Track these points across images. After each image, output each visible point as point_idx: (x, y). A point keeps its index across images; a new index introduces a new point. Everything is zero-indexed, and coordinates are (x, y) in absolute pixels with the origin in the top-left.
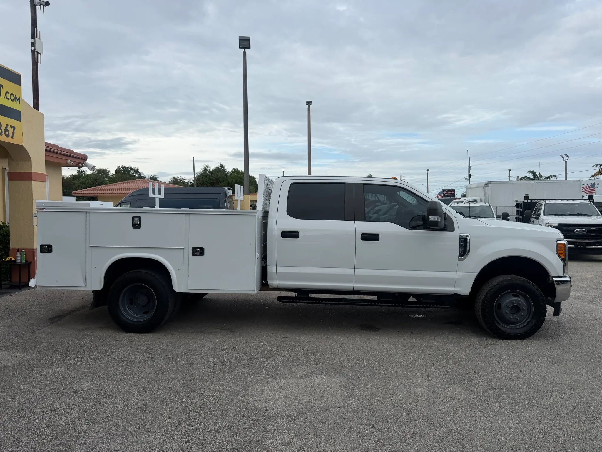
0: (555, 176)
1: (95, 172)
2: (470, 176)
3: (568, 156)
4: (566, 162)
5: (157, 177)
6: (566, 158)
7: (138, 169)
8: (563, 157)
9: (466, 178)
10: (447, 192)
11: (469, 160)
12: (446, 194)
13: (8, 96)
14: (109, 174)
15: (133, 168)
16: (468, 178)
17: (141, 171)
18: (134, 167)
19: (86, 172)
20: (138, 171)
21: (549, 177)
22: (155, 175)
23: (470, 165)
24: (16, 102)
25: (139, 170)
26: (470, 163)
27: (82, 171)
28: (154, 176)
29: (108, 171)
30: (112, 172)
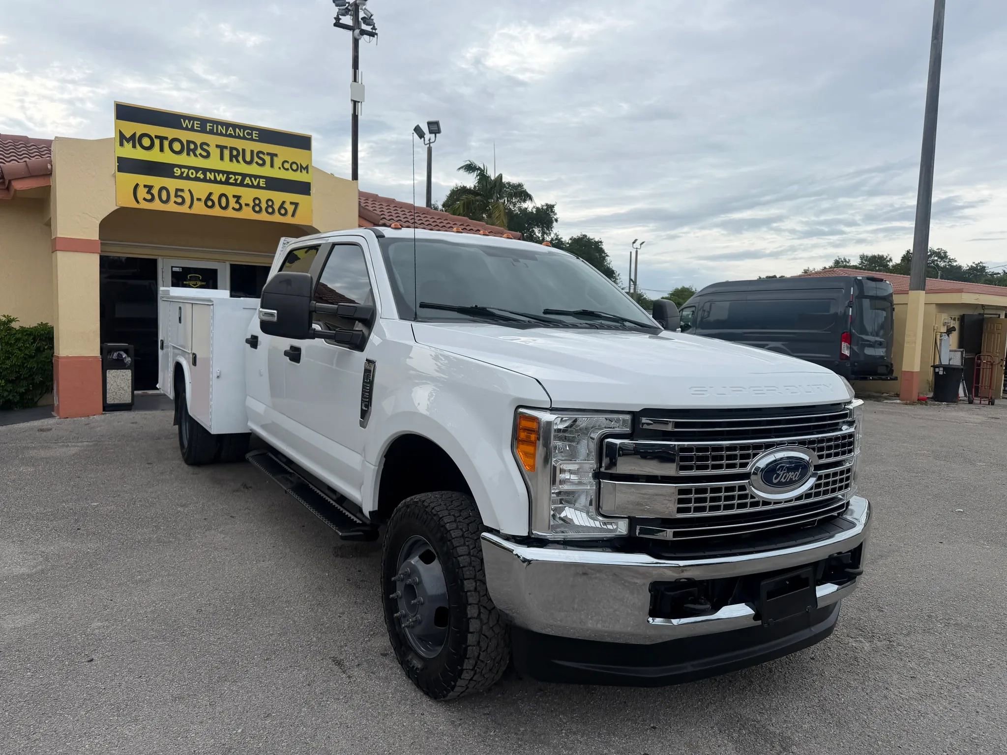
1: (864, 262)
5: (984, 265)
7: (945, 253)
13: (287, 166)
14: (889, 265)
15: (937, 251)
17: (951, 255)
18: (938, 249)
19: (848, 262)
20: (946, 257)
22: (981, 262)
24: (301, 171)
25: (948, 254)
27: (842, 262)
28: (979, 263)
29: (888, 259)
30: (897, 260)
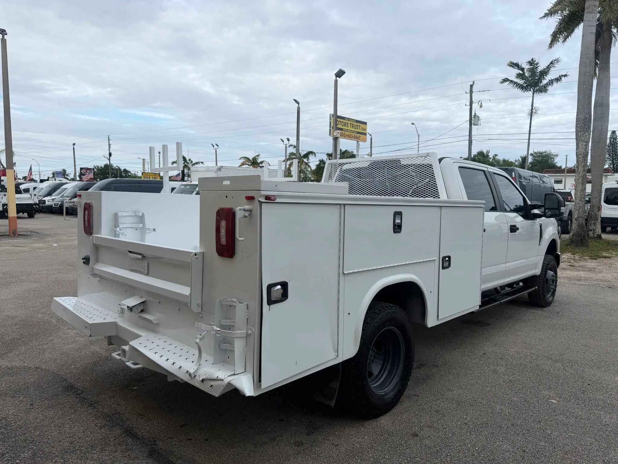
0: (202, 163)
2: (110, 155)
3: (218, 146)
4: (216, 151)
6: (216, 147)
8: (213, 146)
9: (106, 156)
10: (85, 171)
11: (109, 137)
12: (85, 172)
16: (108, 157)
21: (197, 163)
23: (109, 143)
26: (109, 141)
